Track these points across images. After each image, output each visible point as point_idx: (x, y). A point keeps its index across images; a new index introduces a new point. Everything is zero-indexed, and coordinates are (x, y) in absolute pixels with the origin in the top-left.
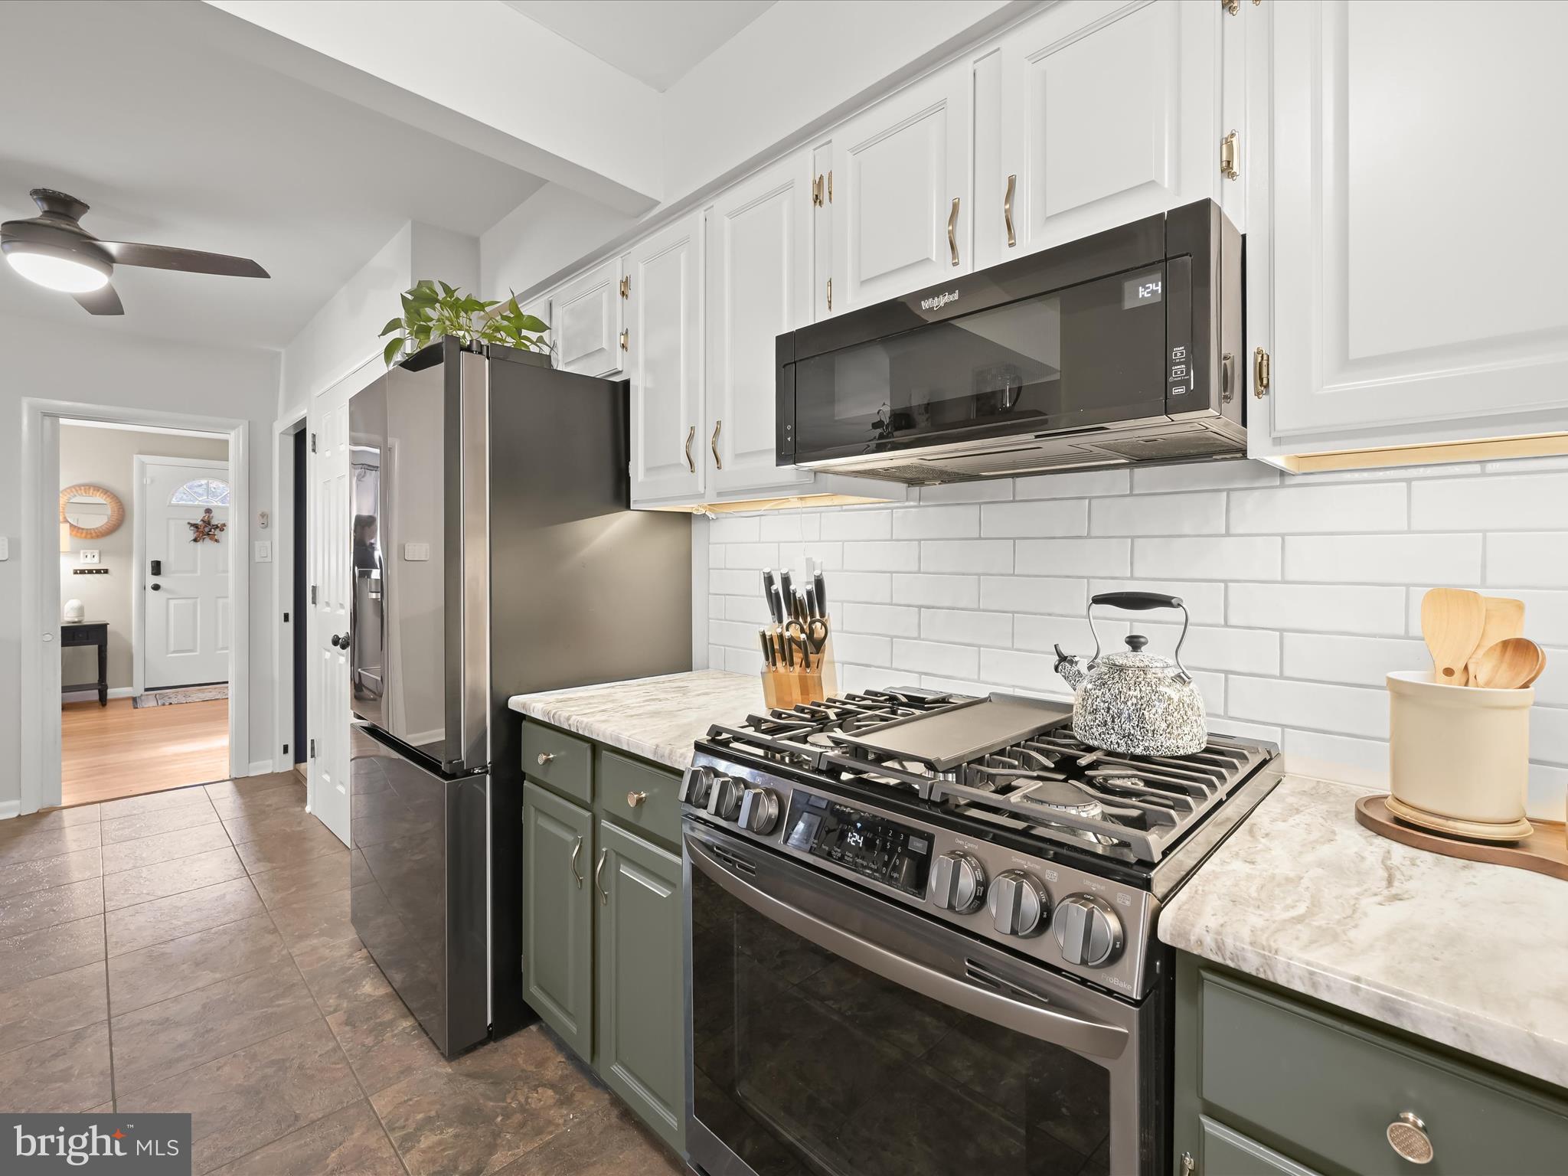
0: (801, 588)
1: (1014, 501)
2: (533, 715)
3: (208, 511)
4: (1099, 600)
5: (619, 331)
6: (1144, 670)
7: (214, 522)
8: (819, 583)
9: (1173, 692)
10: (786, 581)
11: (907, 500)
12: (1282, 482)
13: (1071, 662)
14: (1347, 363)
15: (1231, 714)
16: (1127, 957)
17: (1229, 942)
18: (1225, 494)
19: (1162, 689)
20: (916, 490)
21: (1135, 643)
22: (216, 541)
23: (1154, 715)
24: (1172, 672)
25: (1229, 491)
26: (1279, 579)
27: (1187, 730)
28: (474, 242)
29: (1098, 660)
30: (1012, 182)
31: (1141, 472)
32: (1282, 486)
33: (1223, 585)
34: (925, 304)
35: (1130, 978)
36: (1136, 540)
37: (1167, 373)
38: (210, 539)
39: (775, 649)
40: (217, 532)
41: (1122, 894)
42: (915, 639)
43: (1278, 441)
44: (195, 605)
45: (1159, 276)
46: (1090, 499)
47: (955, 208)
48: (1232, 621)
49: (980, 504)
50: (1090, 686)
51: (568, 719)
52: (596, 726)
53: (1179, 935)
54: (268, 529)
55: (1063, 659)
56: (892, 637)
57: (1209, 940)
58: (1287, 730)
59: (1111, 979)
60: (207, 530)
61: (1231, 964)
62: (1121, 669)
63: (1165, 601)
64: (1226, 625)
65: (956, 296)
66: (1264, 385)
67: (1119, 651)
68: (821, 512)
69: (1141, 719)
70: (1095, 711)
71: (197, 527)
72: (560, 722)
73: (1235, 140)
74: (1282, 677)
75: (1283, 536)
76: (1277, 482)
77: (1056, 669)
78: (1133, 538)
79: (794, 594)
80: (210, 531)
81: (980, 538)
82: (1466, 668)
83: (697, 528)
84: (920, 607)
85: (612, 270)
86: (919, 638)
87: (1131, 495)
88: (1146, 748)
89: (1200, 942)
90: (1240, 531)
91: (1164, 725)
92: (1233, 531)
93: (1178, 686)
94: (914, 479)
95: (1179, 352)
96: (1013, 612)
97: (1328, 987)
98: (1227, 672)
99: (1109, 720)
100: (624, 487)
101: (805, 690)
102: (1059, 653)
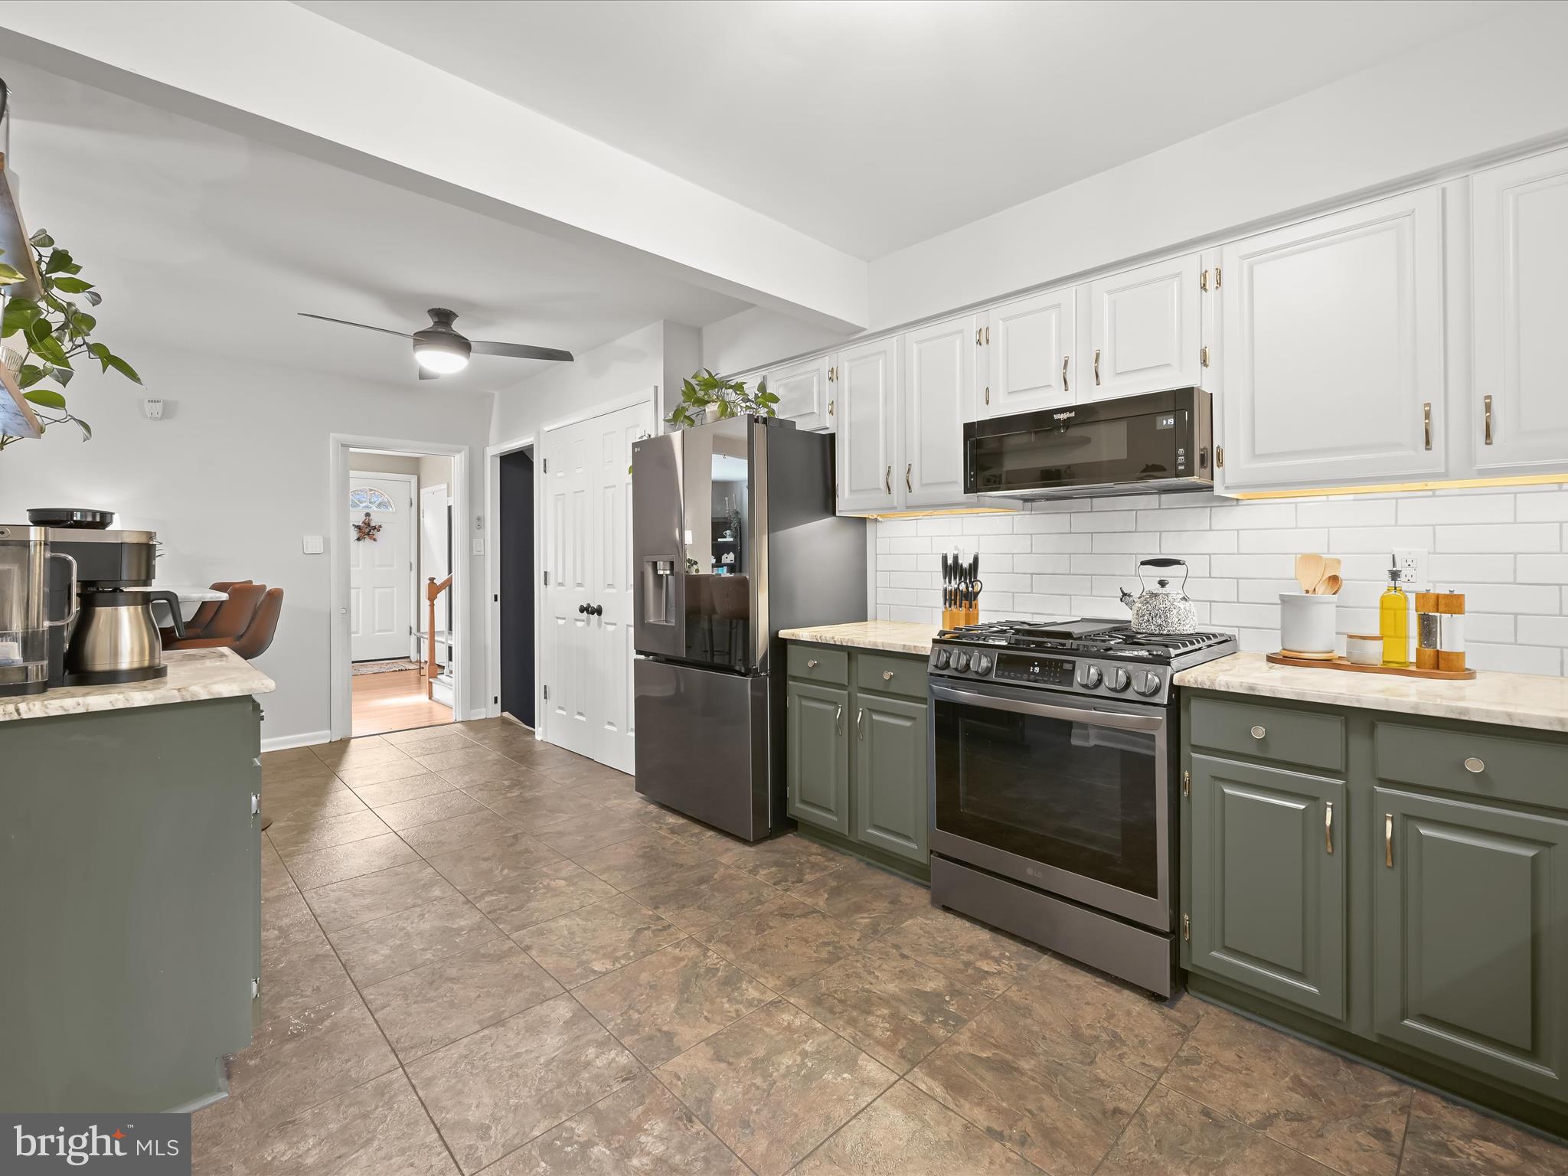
0: (965, 562)
1: (1091, 511)
2: (802, 639)
3: (368, 515)
4: (1143, 563)
5: (828, 402)
6: (1167, 595)
7: (373, 524)
8: (976, 559)
9: (1182, 605)
10: (956, 558)
11: (1023, 510)
12: (1237, 503)
13: (1129, 596)
14: (1255, 456)
15: (1213, 623)
16: (1161, 691)
17: (1199, 680)
18: (1209, 509)
19: (1176, 604)
20: (1029, 504)
21: (1162, 583)
22: (375, 540)
23: (1173, 617)
24: (1181, 596)
25: (1211, 507)
26: (1236, 552)
27: (1187, 621)
28: (698, 332)
29: (1144, 594)
30: (1098, 355)
31: (1164, 497)
32: (1237, 505)
33: (1208, 556)
34: (1056, 417)
35: (1163, 698)
36: (1163, 534)
37: (1176, 460)
38: (370, 539)
39: (951, 598)
40: (375, 532)
41: (1160, 669)
42: (1029, 593)
43: (1227, 488)
44: (358, 593)
45: (1172, 416)
46: (1137, 510)
47: (1066, 363)
48: (1212, 576)
49: (1071, 513)
50: (1140, 605)
51: (833, 638)
52: (855, 639)
53: (1182, 680)
54: (481, 530)
55: (1124, 594)
56: (1013, 593)
57: (1192, 680)
58: (1241, 629)
59: (1156, 700)
60: (367, 530)
61: (1200, 687)
62: (1157, 595)
63: (1177, 562)
64: (1210, 577)
65: (1073, 414)
66: (1220, 464)
67: (1155, 588)
68: (962, 518)
69: (1166, 617)
70: (1144, 615)
71: (360, 529)
72: (826, 640)
73: (1207, 349)
74: (1238, 602)
75: (1238, 530)
76: (1235, 503)
77: (1121, 600)
78: (1161, 532)
79: (962, 565)
80: (370, 531)
81: (1071, 533)
82: (1315, 589)
83: (869, 527)
84: (1032, 574)
85: (824, 363)
86: (1031, 592)
87: (1159, 509)
88: (1169, 631)
89: (1189, 681)
90: (1216, 528)
91: (1177, 620)
92: (1213, 528)
93: (1184, 602)
94: (1026, 500)
95: (1181, 451)
96: (1092, 575)
97: (1233, 687)
98: (1211, 602)
99: (1150, 619)
100: (830, 501)
101: (967, 621)
102: (1122, 592)
